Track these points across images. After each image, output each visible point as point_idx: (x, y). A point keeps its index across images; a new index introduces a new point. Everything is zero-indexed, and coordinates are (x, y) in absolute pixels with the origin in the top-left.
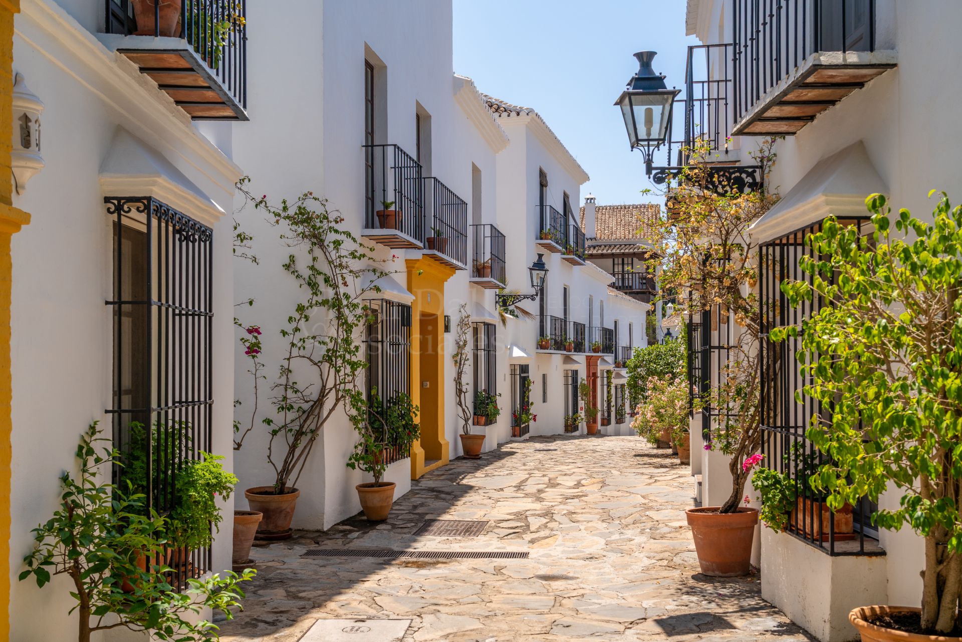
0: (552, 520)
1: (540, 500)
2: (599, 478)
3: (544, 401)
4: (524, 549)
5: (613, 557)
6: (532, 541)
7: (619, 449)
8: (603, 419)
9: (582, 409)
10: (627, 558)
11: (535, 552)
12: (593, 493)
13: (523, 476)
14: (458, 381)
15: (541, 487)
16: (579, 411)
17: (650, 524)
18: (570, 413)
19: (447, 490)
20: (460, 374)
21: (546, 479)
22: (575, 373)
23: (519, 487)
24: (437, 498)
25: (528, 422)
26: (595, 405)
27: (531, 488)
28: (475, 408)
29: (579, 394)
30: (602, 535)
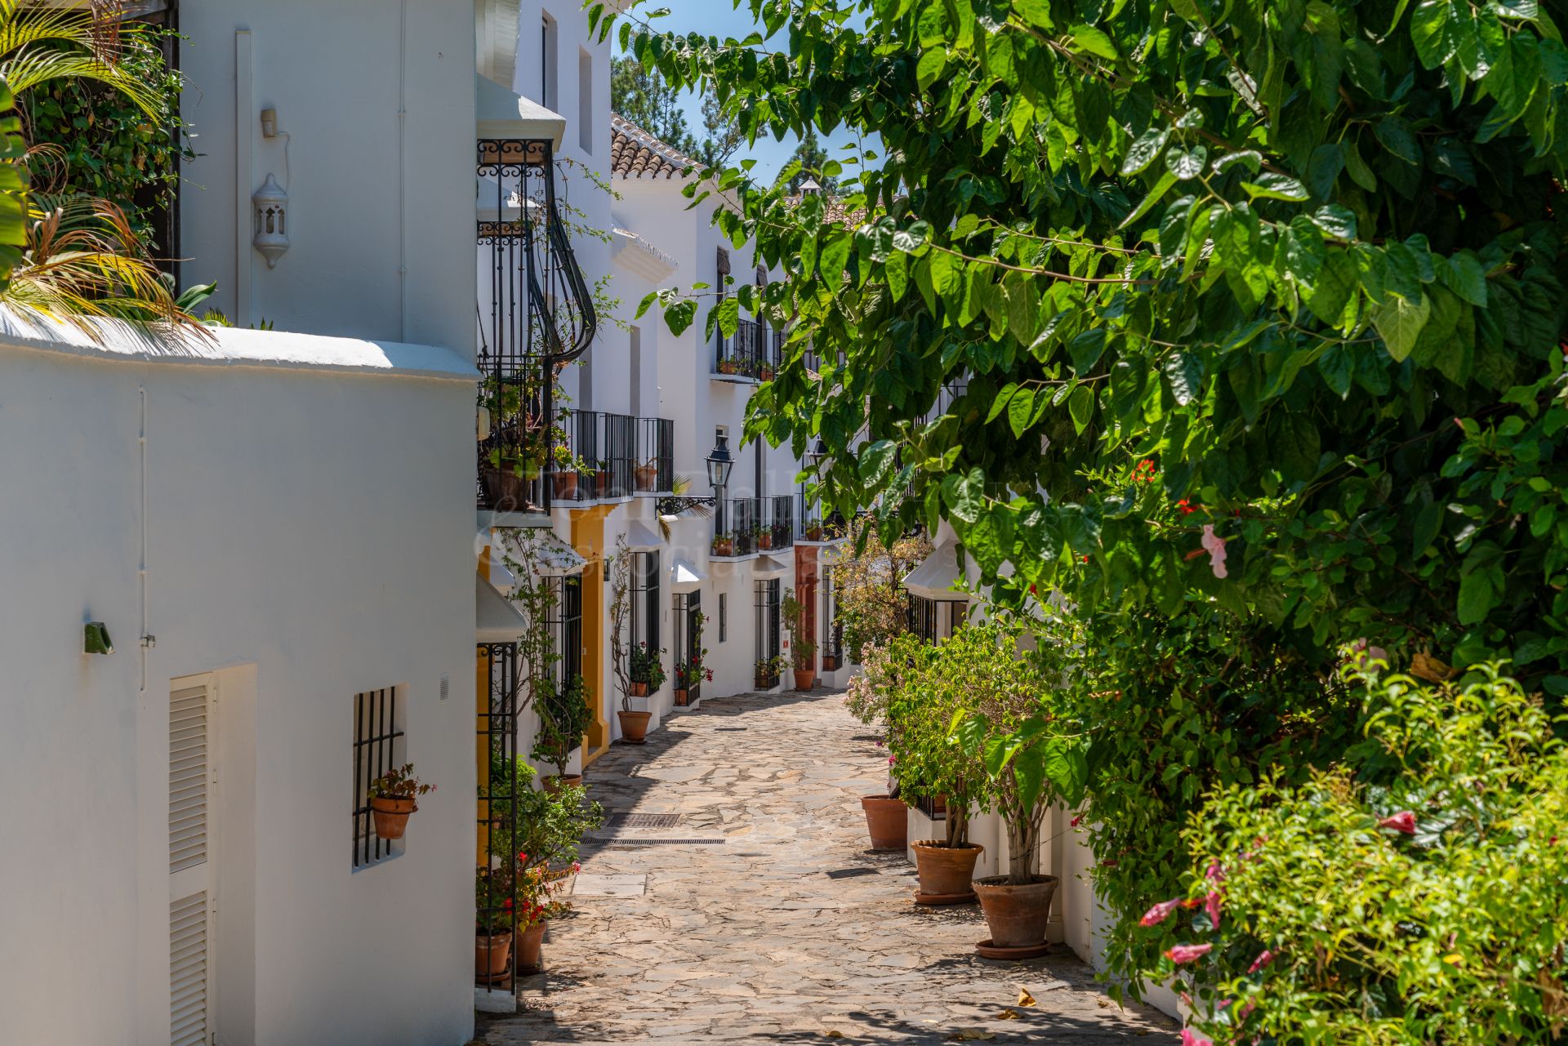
0: (745, 812)
1: (731, 794)
2: (797, 769)
3: (722, 639)
4: (721, 837)
5: (802, 841)
6: (727, 831)
7: (833, 728)
8: (826, 658)
9: (786, 644)
10: (815, 842)
11: (731, 839)
12: (789, 786)
13: (708, 767)
14: (615, 641)
15: (731, 779)
16: (782, 650)
17: (842, 815)
18: (766, 655)
19: (622, 783)
20: (617, 629)
21: (736, 771)
22: (775, 584)
23: (705, 780)
24: (615, 792)
25: (698, 681)
26: (811, 634)
27: (719, 780)
28: (632, 670)
29: (781, 618)
30: (794, 825)
